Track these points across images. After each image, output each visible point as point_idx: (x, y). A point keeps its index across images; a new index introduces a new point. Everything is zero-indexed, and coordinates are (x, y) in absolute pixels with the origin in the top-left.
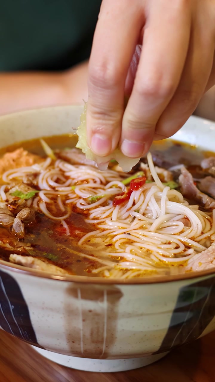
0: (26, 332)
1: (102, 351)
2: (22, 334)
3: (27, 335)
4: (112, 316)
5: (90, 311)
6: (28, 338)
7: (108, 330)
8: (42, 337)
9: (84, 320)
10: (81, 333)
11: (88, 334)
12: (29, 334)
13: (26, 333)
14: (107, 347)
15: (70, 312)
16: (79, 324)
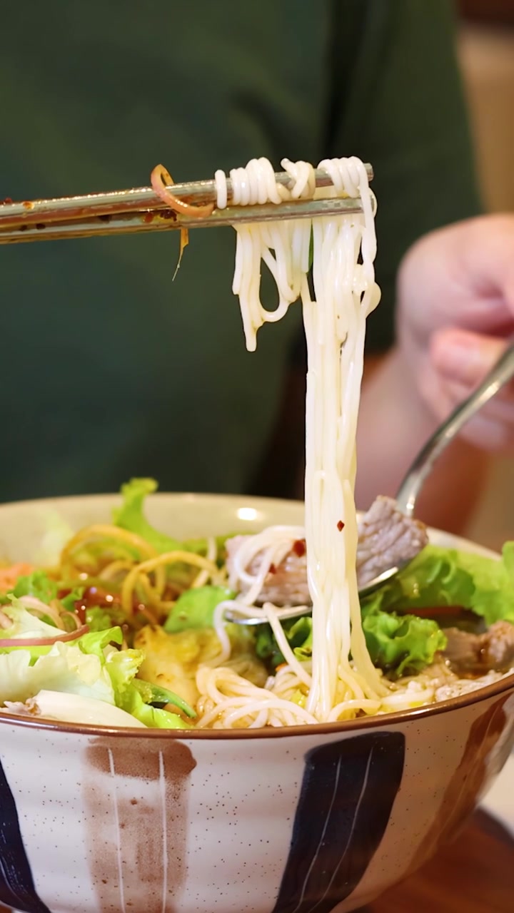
0: (13, 868)
1: (161, 904)
2: (5, 876)
3: (15, 876)
4: (177, 815)
5: (134, 802)
6: (17, 882)
7: (171, 848)
8: (44, 876)
9: (122, 826)
10: (119, 854)
11: (131, 859)
12: (19, 873)
13: (12, 870)
14: (170, 891)
15: (96, 807)
16: (113, 834)
